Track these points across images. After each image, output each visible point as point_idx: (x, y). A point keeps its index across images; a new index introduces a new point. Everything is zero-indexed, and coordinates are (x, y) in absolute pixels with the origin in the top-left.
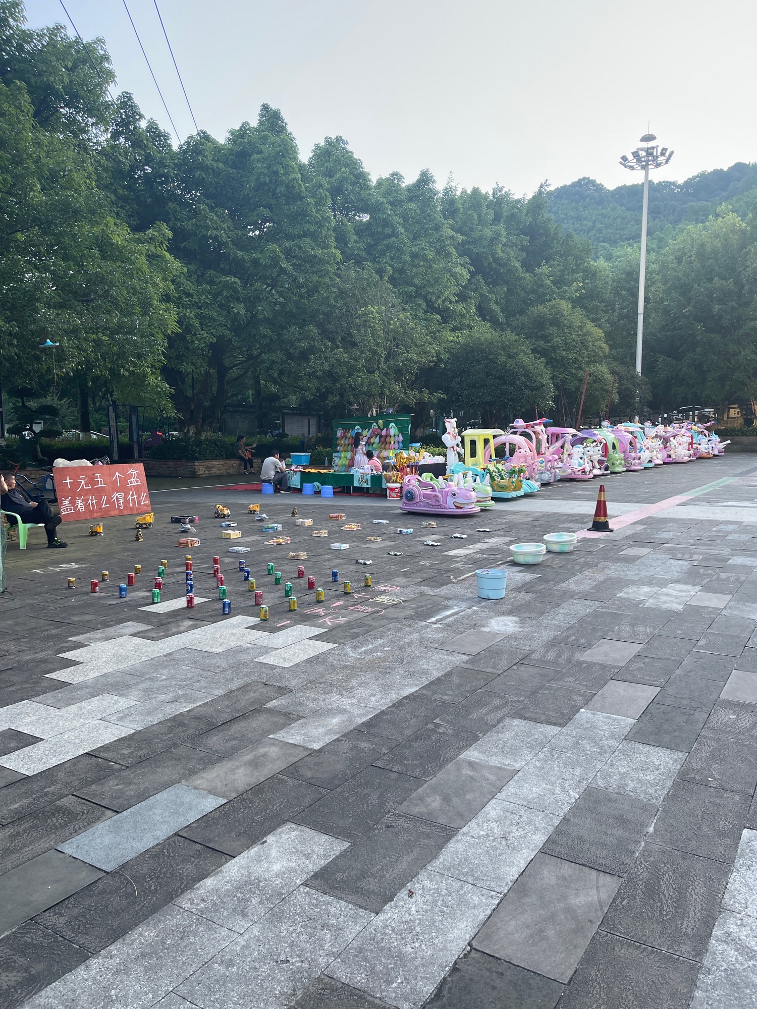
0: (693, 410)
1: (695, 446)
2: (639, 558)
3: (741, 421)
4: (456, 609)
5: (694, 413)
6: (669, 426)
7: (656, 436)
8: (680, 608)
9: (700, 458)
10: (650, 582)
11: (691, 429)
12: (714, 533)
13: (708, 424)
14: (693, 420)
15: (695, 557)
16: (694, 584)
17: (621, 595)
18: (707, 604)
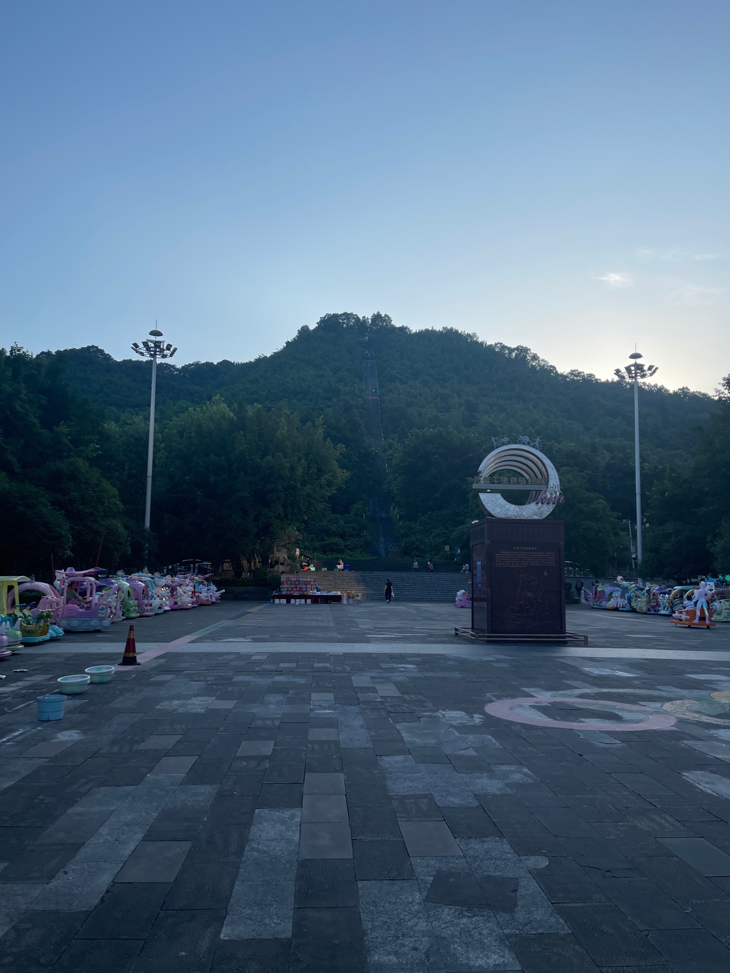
0: (194, 563)
1: (197, 594)
2: (166, 682)
3: (232, 573)
4: (21, 731)
5: (194, 566)
6: (175, 576)
7: (166, 586)
8: (203, 711)
9: (201, 605)
10: (178, 697)
11: (193, 579)
12: (219, 662)
13: (207, 576)
14: (194, 572)
15: (209, 678)
16: (210, 696)
17: (158, 707)
18: (221, 707)
